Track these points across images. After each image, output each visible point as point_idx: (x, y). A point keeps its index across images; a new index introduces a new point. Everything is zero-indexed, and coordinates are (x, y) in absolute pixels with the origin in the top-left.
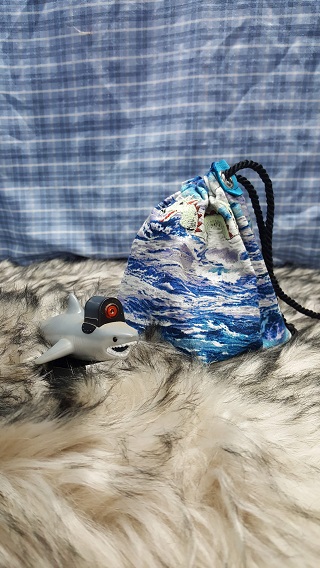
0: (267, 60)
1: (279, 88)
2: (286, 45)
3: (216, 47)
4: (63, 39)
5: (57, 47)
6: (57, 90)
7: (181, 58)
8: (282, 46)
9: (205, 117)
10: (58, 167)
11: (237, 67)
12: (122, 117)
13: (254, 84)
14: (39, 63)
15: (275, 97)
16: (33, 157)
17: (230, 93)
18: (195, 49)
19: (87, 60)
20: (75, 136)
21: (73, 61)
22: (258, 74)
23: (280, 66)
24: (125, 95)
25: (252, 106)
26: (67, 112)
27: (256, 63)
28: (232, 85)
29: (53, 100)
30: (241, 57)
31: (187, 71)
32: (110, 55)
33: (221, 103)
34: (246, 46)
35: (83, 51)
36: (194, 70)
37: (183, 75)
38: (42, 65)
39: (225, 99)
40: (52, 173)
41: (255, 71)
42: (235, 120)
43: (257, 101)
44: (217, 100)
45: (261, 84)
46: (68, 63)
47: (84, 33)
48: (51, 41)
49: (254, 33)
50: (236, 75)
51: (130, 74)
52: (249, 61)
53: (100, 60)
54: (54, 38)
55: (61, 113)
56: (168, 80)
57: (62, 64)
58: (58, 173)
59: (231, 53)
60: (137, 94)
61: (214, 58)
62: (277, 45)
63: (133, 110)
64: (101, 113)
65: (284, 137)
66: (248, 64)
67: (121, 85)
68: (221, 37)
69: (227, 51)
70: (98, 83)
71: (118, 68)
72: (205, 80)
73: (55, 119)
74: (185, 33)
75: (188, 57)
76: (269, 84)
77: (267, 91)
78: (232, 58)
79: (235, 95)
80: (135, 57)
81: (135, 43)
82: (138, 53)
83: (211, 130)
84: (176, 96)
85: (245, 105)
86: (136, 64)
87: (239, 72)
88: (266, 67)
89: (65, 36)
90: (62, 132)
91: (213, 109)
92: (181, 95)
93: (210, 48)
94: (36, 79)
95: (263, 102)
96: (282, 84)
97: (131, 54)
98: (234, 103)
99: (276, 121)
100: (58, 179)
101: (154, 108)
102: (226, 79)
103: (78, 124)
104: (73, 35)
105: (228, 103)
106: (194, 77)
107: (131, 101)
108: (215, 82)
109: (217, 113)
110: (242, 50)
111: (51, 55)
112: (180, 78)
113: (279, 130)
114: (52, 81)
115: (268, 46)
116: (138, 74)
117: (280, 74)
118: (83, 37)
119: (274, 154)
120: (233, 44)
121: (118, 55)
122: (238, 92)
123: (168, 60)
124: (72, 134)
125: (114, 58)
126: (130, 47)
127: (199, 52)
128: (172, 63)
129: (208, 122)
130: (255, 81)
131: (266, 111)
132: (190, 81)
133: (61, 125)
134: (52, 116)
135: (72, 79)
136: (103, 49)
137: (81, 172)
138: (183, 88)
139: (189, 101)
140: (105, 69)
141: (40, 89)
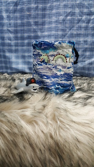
0: (76, 21)
1: (79, 29)
2: (81, 17)
3: (63, 18)
4: (23, 15)
5: (21, 17)
6: (21, 28)
7: (54, 20)
8: (80, 18)
9: (60, 36)
10: (21, 49)
11: (68, 23)
12: (38, 35)
13: (73, 28)
14: (16, 21)
15: (78, 31)
16: (14, 46)
17: (66, 30)
18: (58, 18)
19: (29, 20)
20: (25, 41)
21: (25, 21)
22: (74, 25)
23: (80, 23)
24: (39, 30)
25: (72, 33)
26: (23, 34)
27: (73, 22)
28: (67, 28)
29: (20, 31)
30: (69, 20)
31: (55, 24)
32: (35, 19)
33: (64, 32)
34: (71, 18)
35: (28, 18)
36: (57, 23)
37: (54, 25)
38: (17, 21)
39: (65, 31)
40: (19, 50)
41: (73, 24)
42: (68, 37)
43: (74, 32)
44: (63, 31)
45: (75, 28)
46: (24, 21)
47: (29, 13)
48: (20, 15)
49: (73, 14)
50: (68, 25)
51: (40, 24)
52: (72, 21)
53: (33, 20)
54: (21, 14)
55: (22, 34)
56: (50, 26)
57: (22, 21)
58: (21, 50)
59: (67, 19)
60: (42, 30)
61: (62, 21)
62: (79, 17)
63: (41, 34)
64: (32, 34)
65: (80, 42)
66: (71, 22)
67: (38, 27)
68: (64, 15)
69: (66, 19)
70: (32, 27)
71: (37, 22)
72: (60, 26)
73: (20, 36)
74: (55, 14)
75: (56, 20)
76: (77, 28)
77: (76, 29)
78: (67, 20)
79: (68, 30)
80: (42, 20)
81: (42, 16)
82: (42, 19)
83: (61, 39)
84: (52, 30)
85: (70, 33)
86: (42, 22)
87: (69, 24)
88: (76, 23)
89: (24, 14)
90: (22, 39)
91: (62, 34)
92: (54, 30)
93: (61, 18)
94: (16, 25)
95: (75, 32)
96: (80, 28)
97: (41, 19)
98: (68, 32)
99: (78, 37)
100: (21, 52)
101: (46, 33)
102: (65, 26)
103: (26, 37)
104: (25, 14)
105: (66, 32)
106: (57, 25)
107: (41, 31)
108: (62, 27)
109: (63, 35)
110: (70, 18)
111: (20, 19)
112: (53, 26)
113: (79, 40)
114: (20, 26)
115: (77, 17)
116: (42, 24)
117: (80, 25)
118: (28, 14)
119: (78, 46)
120: (67, 17)
121: (37, 19)
122: (69, 29)
123: (50, 21)
124: (24, 40)
125: (36, 20)
126: (41, 17)
127: (58, 19)
128: (51, 22)
129: (61, 37)
130: (73, 27)
131: (76, 35)
132: (56, 26)
133: (22, 37)
134: (19, 35)
135: (25, 25)
136: (33, 18)
137: (27, 50)
138: (54, 28)
139: (56, 32)
140: (34, 23)
141: (17, 28)
